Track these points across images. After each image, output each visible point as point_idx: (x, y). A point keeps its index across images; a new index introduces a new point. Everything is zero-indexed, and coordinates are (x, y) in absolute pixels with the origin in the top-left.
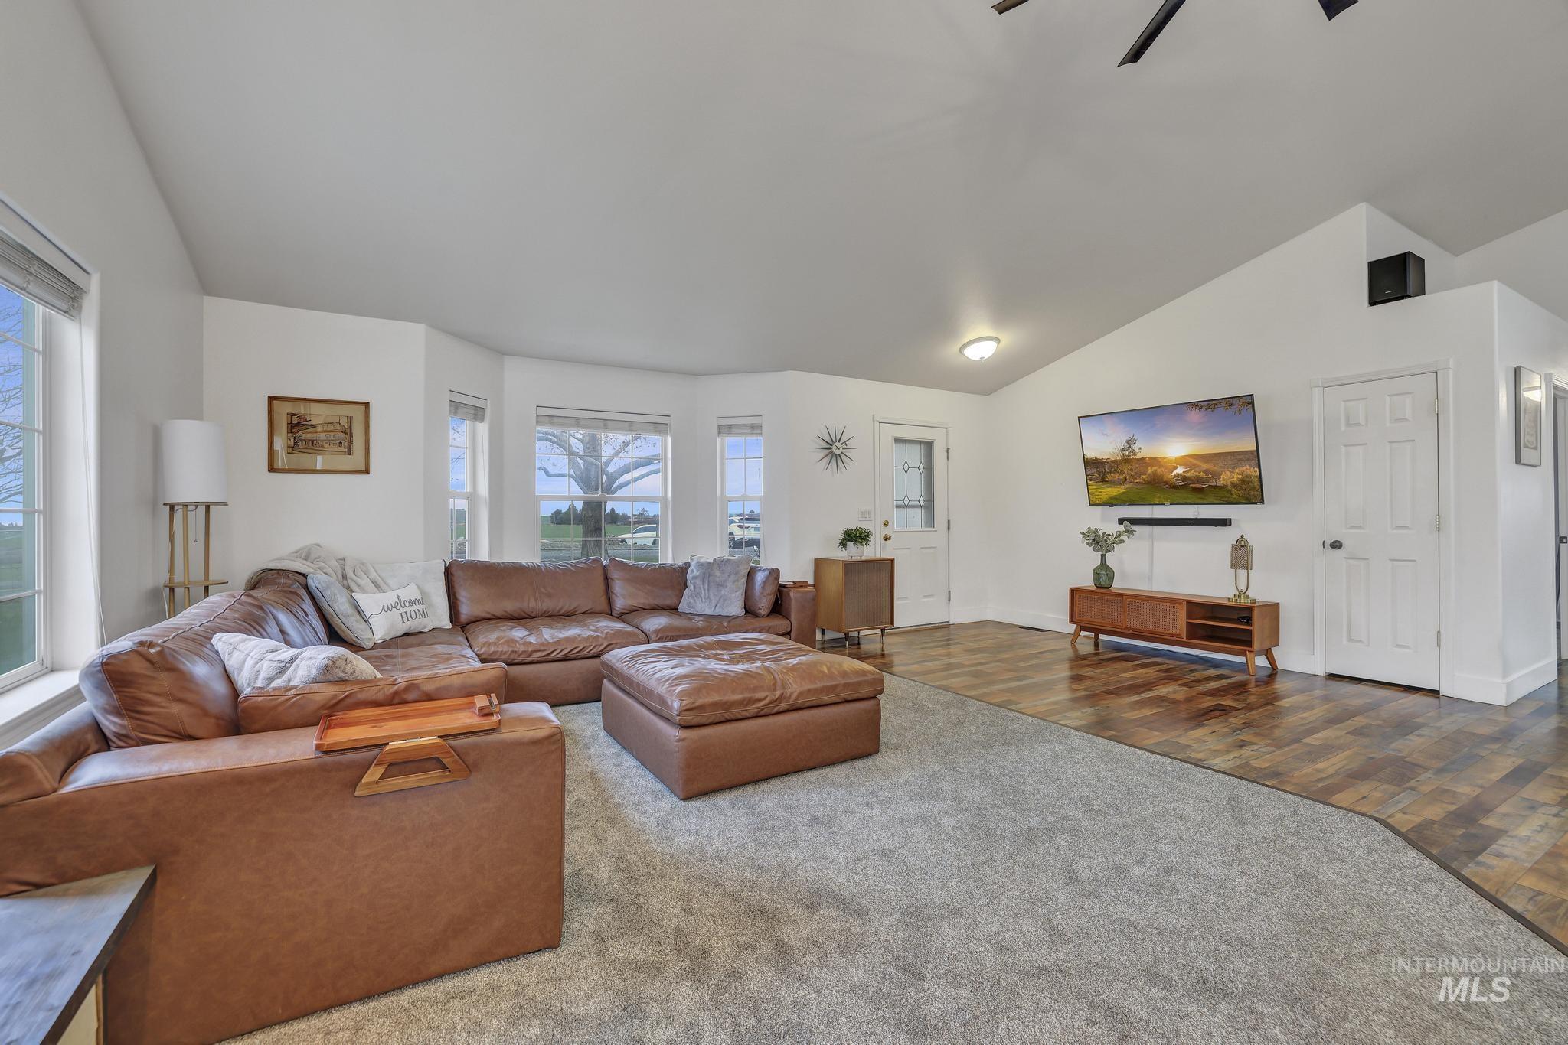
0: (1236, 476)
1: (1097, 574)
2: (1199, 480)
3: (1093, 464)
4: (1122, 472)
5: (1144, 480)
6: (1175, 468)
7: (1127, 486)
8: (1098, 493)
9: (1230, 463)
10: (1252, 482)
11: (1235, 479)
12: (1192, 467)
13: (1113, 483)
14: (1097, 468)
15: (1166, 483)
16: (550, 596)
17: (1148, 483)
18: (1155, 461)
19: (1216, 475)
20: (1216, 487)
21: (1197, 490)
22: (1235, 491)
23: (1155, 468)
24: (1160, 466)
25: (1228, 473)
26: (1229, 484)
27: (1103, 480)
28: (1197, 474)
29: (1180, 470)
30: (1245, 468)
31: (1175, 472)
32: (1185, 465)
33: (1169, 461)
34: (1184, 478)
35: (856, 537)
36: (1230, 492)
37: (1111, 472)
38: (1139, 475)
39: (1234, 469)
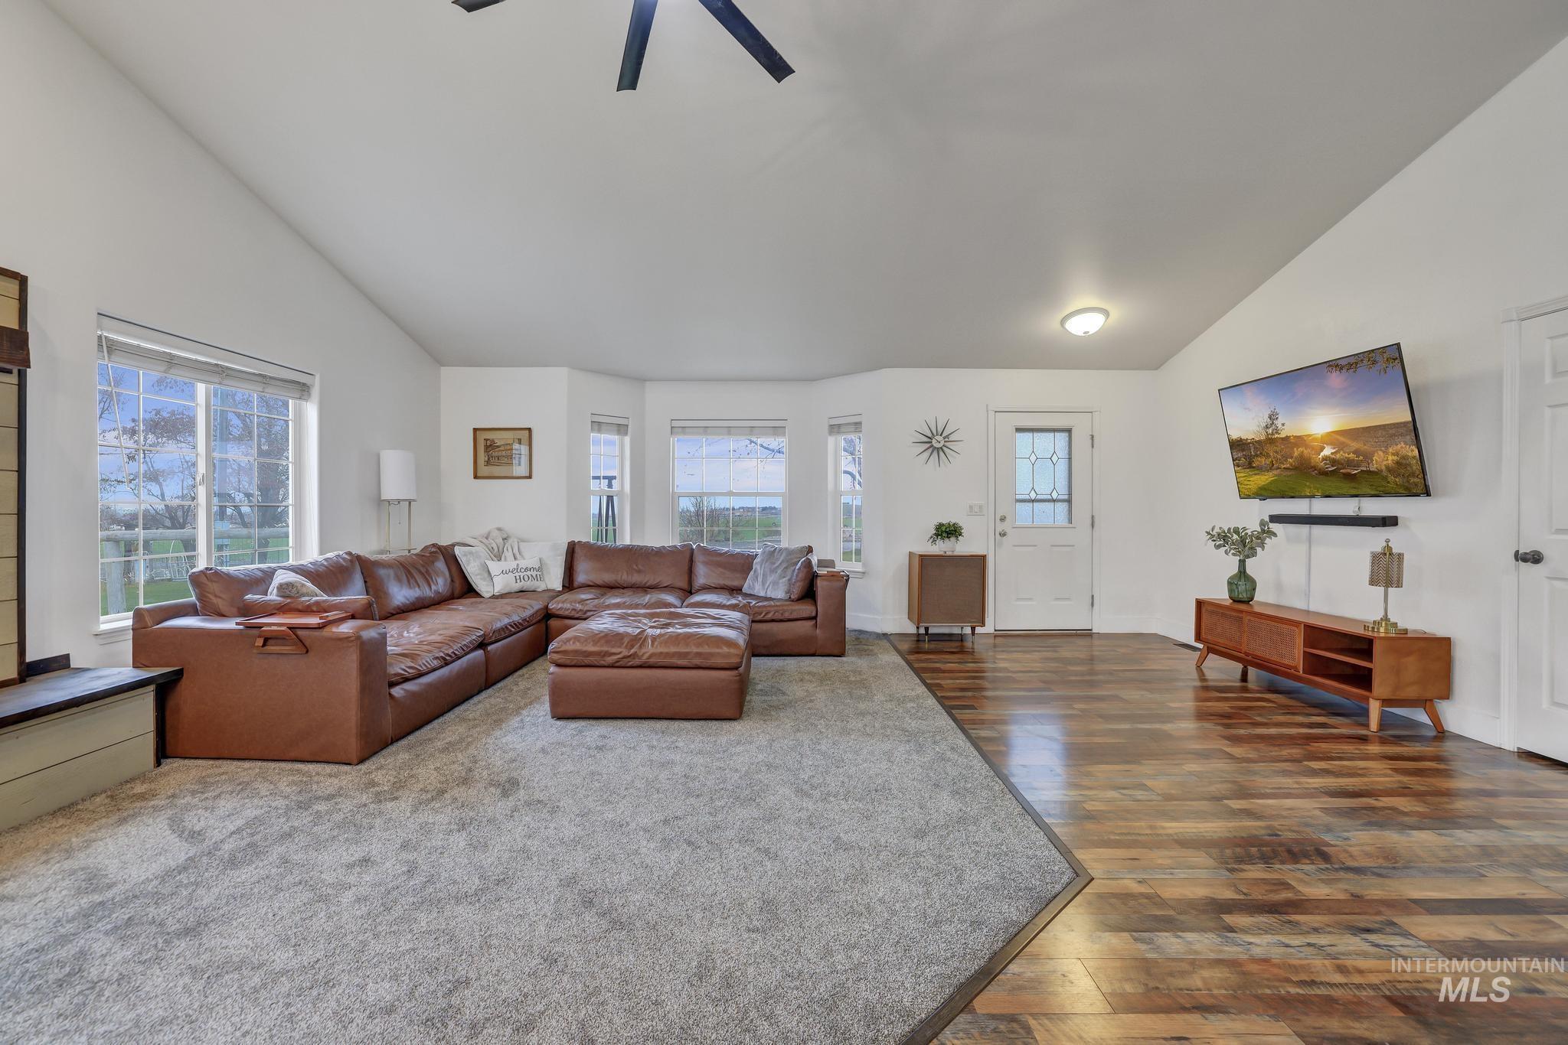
0: (1390, 458)
1: (1231, 584)
2: (1349, 463)
3: (1238, 445)
4: (1268, 456)
5: (1291, 465)
6: (1322, 449)
7: (1275, 472)
8: (1246, 483)
9: (1382, 439)
10: (1409, 465)
11: (1390, 462)
12: (1340, 446)
13: (1260, 470)
14: (1243, 450)
15: (1314, 468)
16: (639, 571)
17: (1295, 468)
18: (1300, 440)
19: (1368, 457)
20: (1369, 472)
21: (1349, 477)
22: (1391, 478)
23: (1300, 449)
24: (1307, 446)
25: (1380, 453)
26: (1383, 468)
27: (1250, 466)
28: (1347, 455)
29: (1327, 451)
30: (1399, 446)
31: (1322, 454)
32: (1331, 444)
33: (1315, 440)
34: (1333, 462)
35: (947, 532)
36: (1385, 478)
37: (1257, 456)
38: (1286, 458)
39: (1387, 448)
